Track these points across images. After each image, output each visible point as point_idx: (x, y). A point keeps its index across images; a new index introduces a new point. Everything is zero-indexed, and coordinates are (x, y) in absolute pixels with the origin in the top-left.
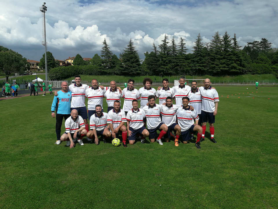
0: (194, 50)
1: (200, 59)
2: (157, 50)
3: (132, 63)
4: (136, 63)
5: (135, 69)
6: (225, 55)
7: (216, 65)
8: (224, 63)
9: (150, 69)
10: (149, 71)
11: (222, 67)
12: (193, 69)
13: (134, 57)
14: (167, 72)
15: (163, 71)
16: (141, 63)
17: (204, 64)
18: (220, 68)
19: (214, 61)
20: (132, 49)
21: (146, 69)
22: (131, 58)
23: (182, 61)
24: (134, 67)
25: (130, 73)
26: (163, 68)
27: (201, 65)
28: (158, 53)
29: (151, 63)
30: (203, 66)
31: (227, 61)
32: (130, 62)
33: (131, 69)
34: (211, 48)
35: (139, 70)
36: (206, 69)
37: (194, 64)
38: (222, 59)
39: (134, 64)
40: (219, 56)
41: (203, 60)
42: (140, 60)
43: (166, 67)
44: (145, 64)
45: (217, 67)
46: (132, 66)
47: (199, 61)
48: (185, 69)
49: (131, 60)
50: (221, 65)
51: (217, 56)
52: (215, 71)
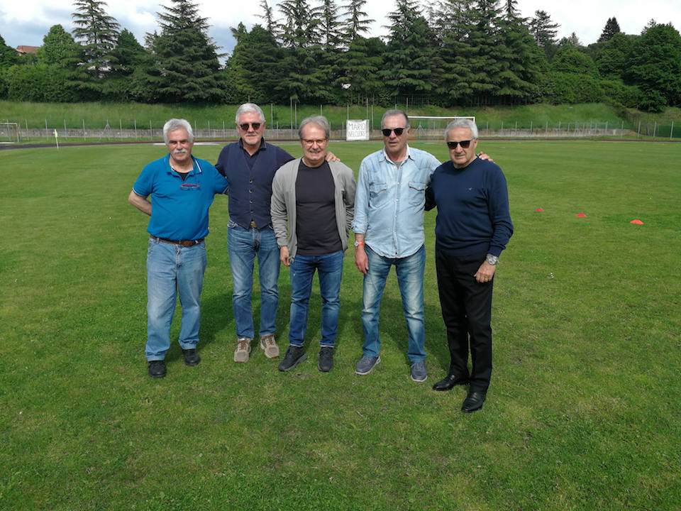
0: (390, 23)
1: (413, 56)
2: (273, 20)
3: (194, 59)
4: (206, 62)
5: (205, 82)
6: (483, 43)
7: (458, 74)
8: (481, 69)
9: (254, 83)
10: (252, 90)
11: (477, 82)
12: (392, 86)
13: (197, 41)
14: (310, 94)
15: (297, 90)
16: (222, 62)
17: (424, 72)
18: (469, 83)
19: (453, 62)
20: (188, 10)
21: (241, 81)
22: (188, 43)
23: (355, 57)
24: (198, 76)
25: (187, 96)
26: (297, 80)
27: (416, 72)
28: (277, 29)
29: (257, 64)
30: (423, 77)
31: (490, 61)
32: (183, 57)
33: (190, 81)
34: (440, 20)
35: (218, 86)
36: (428, 87)
37: (393, 70)
38: (474, 55)
39: (199, 66)
40: (468, 47)
41: (419, 57)
42: (218, 52)
43: (306, 78)
44: (237, 64)
45: (460, 79)
46: (191, 71)
47: (409, 59)
48: (366, 85)
49: (186, 49)
50: (472, 75)
51: (463, 47)
52: (455, 94)
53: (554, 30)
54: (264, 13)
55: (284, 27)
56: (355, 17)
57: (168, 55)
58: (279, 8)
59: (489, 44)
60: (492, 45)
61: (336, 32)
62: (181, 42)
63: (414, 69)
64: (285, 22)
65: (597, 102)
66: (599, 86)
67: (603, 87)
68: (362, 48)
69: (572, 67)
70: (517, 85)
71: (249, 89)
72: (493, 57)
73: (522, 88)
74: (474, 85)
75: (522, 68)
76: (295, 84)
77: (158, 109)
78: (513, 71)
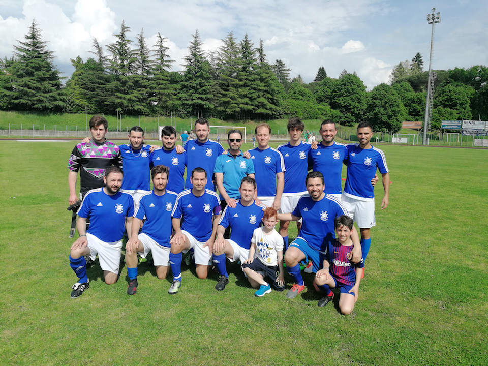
0: (186, 63)
1: (201, 85)
2: (103, 56)
3: (42, 80)
4: (52, 82)
5: (51, 97)
6: (246, 79)
7: (231, 98)
8: (245, 96)
9: (89, 99)
10: (87, 104)
11: (243, 104)
12: (187, 105)
13: (45, 67)
14: (130, 108)
15: (121, 105)
16: (63, 82)
17: (209, 96)
18: (238, 104)
19: (228, 90)
20: (38, 45)
21: (78, 97)
22: (38, 68)
23: (162, 84)
24: (45, 92)
25: (36, 106)
26: (121, 98)
27: (204, 96)
28: (106, 62)
29: (90, 85)
30: (208, 99)
31: (251, 91)
32: (33, 78)
33: (39, 95)
34: (218, 63)
35: (61, 100)
36: (212, 106)
37: (189, 94)
38: (241, 86)
39: (46, 85)
40: (237, 82)
41: (205, 86)
42: (60, 75)
43: (128, 97)
44: (75, 85)
45: (233, 102)
46: (40, 89)
47: (199, 87)
48: (170, 103)
49: (36, 73)
50: (240, 99)
51: (233, 81)
52: (229, 111)
53: (288, 72)
54: (96, 51)
55: (111, 61)
56: (162, 58)
57: (21, 76)
58: (107, 48)
59: (250, 81)
60: (251, 81)
61: (148, 66)
62: (33, 68)
63: (202, 94)
64: (111, 58)
65: (316, 119)
66: (317, 109)
67: (319, 110)
68: (167, 78)
69: (301, 97)
70: (268, 107)
71: (84, 102)
72: (252, 88)
73: (271, 109)
74: (241, 106)
75: (270, 96)
76: (119, 100)
77: (12, 115)
78: (265, 98)
